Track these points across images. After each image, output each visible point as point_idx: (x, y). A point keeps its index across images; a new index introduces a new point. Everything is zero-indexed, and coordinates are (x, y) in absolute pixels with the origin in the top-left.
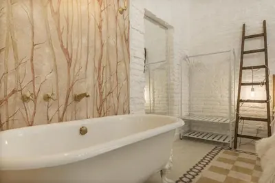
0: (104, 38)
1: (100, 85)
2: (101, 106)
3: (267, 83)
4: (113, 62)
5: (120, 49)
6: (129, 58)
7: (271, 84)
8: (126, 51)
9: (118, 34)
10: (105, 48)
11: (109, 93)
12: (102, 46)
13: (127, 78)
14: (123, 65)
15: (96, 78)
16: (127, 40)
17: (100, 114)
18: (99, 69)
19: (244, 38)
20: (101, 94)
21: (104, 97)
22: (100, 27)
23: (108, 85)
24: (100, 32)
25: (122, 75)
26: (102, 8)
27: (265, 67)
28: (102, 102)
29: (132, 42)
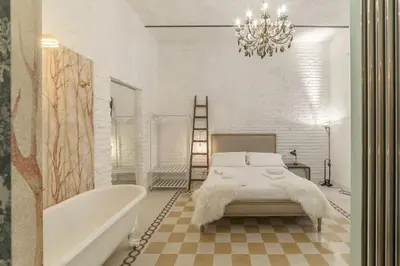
0: (61, 117)
1: (56, 168)
2: (57, 190)
3: (207, 141)
4: (73, 140)
5: (81, 124)
6: (93, 131)
7: (210, 141)
8: (88, 124)
9: (80, 109)
10: (62, 127)
11: (69, 173)
12: (59, 126)
13: (91, 151)
14: (86, 140)
15: (50, 162)
16: (91, 114)
17: (57, 200)
18: (55, 151)
19: (196, 106)
20: (58, 178)
21: (62, 179)
22: (55, 107)
23: (67, 166)
24: (56, 111)
25: (85, 151)
26: (58, 86)
27: (207, 129)
28: (59, 185)
29: (96, 114)
